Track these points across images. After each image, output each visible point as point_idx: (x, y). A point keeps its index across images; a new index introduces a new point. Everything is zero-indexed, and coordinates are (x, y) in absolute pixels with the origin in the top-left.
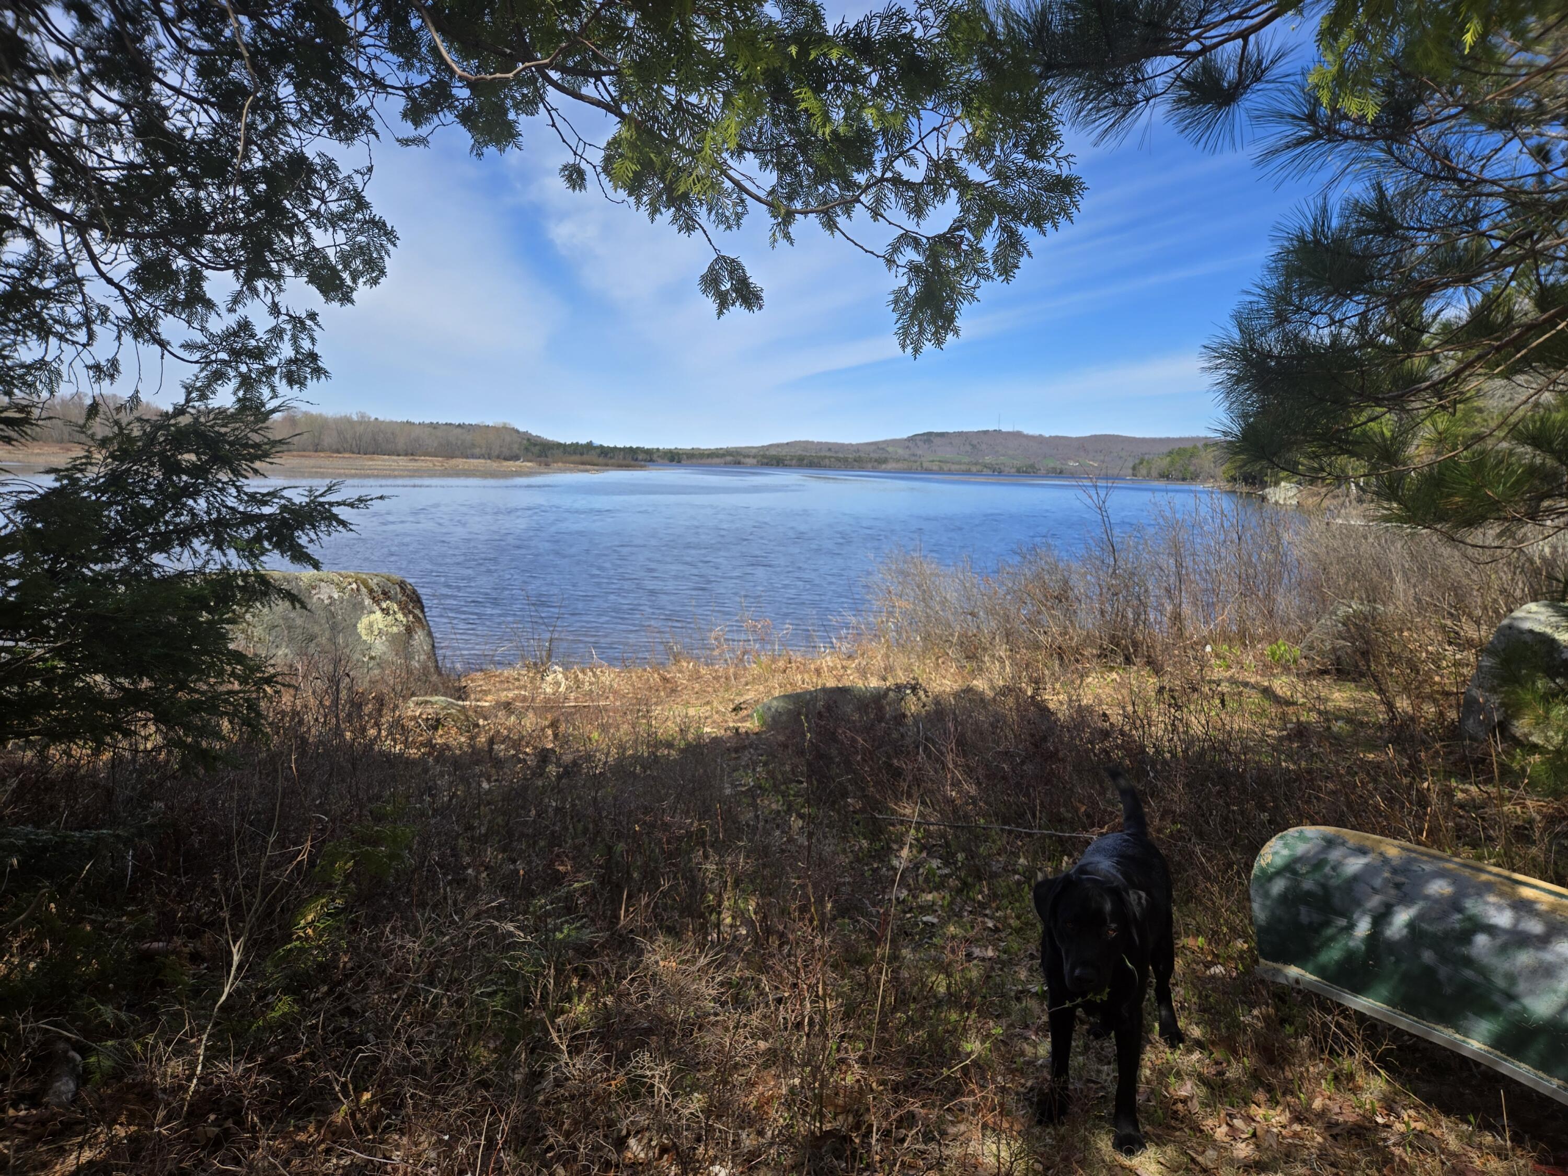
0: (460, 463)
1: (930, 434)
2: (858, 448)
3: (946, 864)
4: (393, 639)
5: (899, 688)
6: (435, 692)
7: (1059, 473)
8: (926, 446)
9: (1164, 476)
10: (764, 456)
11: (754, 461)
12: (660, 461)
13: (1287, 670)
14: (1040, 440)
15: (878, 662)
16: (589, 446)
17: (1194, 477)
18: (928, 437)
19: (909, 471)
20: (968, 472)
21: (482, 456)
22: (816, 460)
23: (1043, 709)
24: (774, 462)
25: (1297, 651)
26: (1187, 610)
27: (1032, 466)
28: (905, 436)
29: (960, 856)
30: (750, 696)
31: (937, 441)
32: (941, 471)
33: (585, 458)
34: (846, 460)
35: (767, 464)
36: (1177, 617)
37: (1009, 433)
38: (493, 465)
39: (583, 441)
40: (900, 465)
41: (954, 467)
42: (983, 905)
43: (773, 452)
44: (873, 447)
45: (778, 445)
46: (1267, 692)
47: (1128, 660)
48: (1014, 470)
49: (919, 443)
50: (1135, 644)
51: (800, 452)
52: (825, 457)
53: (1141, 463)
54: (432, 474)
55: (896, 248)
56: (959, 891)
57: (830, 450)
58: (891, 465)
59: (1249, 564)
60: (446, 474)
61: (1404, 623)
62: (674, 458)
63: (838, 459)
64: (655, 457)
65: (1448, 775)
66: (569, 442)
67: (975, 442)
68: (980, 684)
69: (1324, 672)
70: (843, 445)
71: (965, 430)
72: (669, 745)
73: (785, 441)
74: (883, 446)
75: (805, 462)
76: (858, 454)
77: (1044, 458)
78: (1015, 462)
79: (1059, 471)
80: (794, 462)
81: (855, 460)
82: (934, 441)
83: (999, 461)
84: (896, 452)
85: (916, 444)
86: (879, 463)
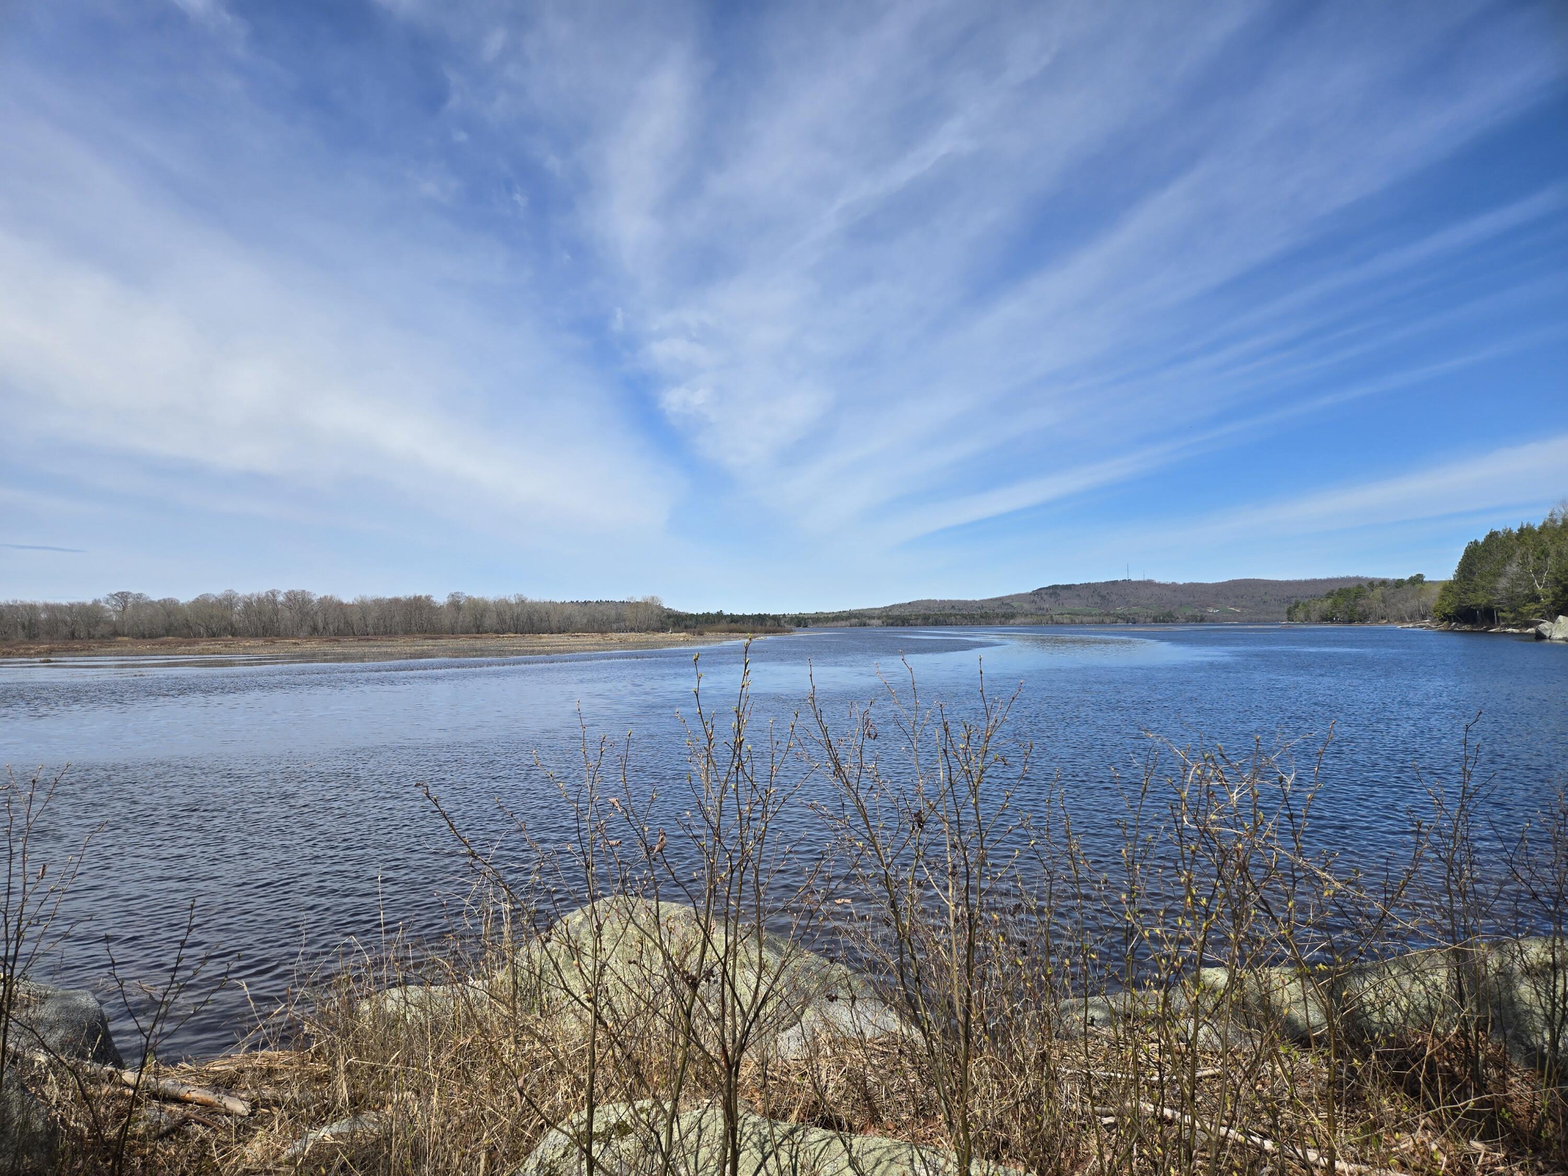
1: (1056, 587)
2: (982, 604)
7: (1200, 621)
8: (1053, 600)
9: (1327, 618)
10: (888, 617)
11: (880, 622)
12: (788, 627)
14: (1174, 588)
16: (720, 616)
18: (1054, 591)
19: (1038, 623)
20: (1102, 622)
21: (632, 630)
22: (941, 619)
24: (900, 622)
27: (1170, 615)
28: (1030, 590)
31: (1064, 594)
32: (1073, 622)
33: (717, 627)
34: (972, 616)
35: (892, 625)
37: (1139, 582)
39: (713, 611)
40: (1028, 620)
41: (1085, 619)
43: (896, 613)
44: (998, 603)
45: (900, 606)
48: (1149, 620)
49: (1045, 597)
51: (923, 612)
52: (951, 615)
53: (1297, 606)
57: (953, 607)
58: (1019, 620)
62: (800, 621)
63: (964, 617)
64: (782, 623)
66: (700, 613)
67: (1104, 593)
70: (966, 602)
71: (1093, 581)
73: (907, 601)
74: (1008, 601)
75: (930, 620)
76: (983, 611)
77: (1181, 605)
78: (1149, 611)
79: (1199, 618)
80: (919, 621)
81: (981, 617)
82: (1061, 594)
83: (1131, 611)
84: (1022, 607)
85: (1042, 598)
86: (1007, 618)
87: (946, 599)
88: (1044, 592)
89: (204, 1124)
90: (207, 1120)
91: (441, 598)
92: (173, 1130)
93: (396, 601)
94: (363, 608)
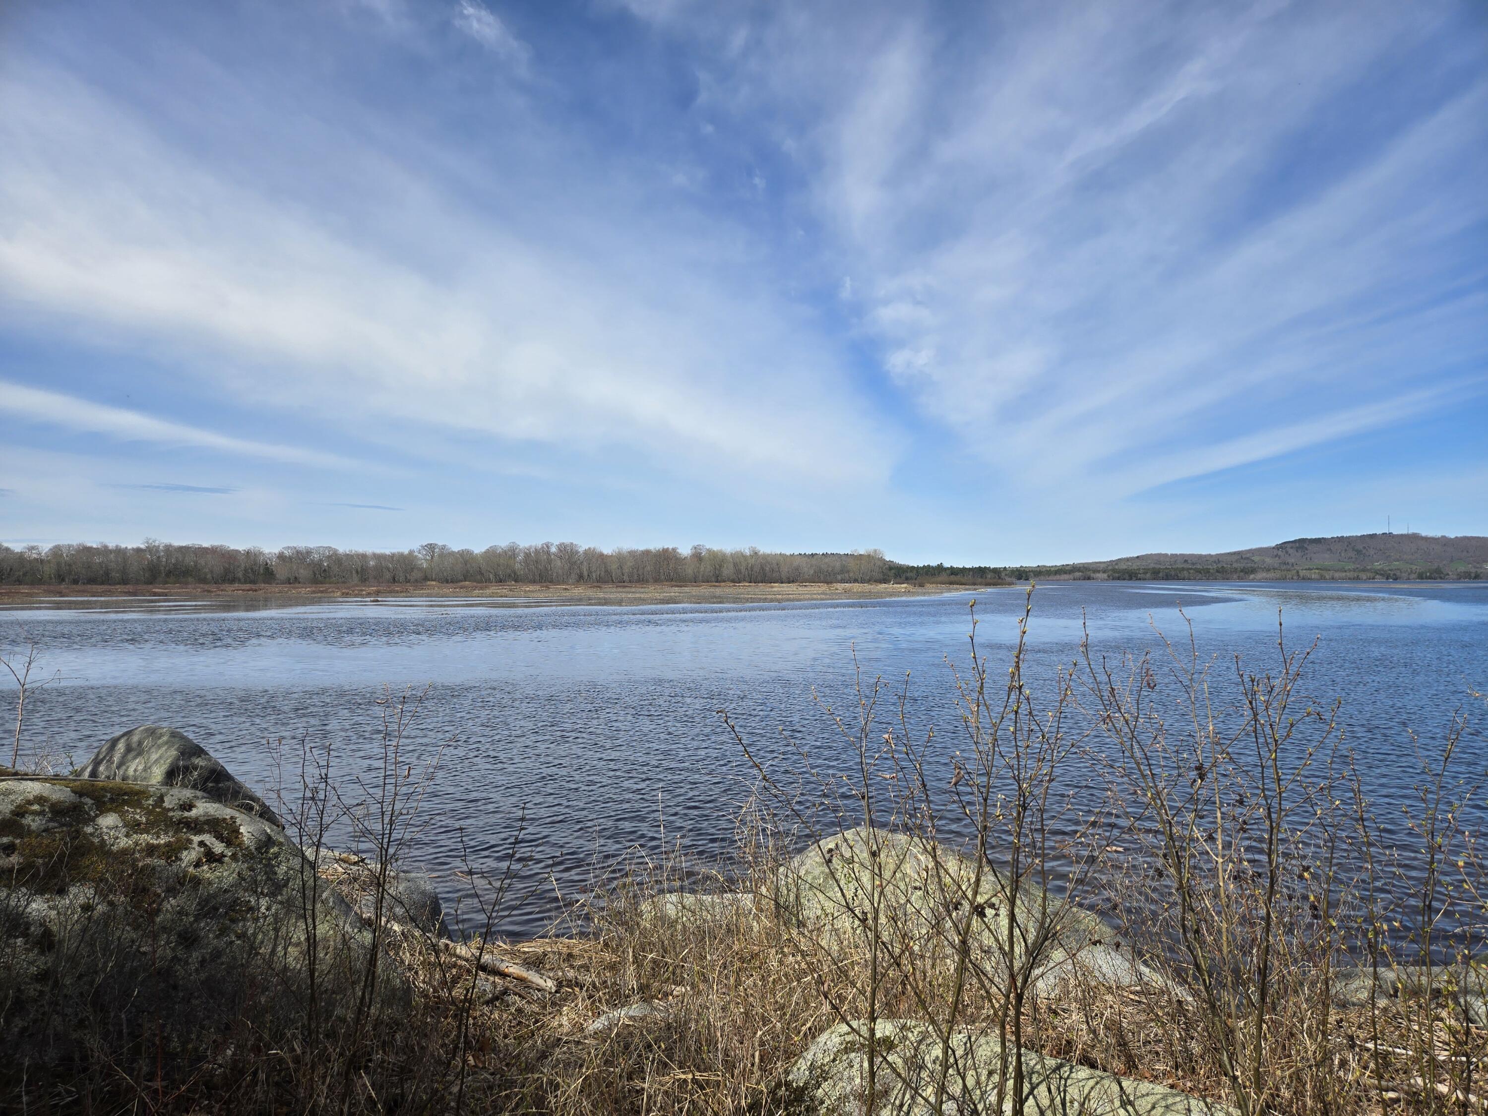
1: (1302, 541)
2: (1218, 559)
7: (1473, 577)
8: (1299, 554)
10: (1114, 570)
11: (1105, 576)
12: (1008, 579)
14: (1444, 542)
16: (940, 569)
18: (1301, 544)
19: (1283, 578)
20: (1357, 578)
21: (855, 581)
22: (1173, 573)
24: (1127, 576)
27: (1438, 571)
28: (1273, 544)
31: (1313, 548)
32: (1322, 578)
33: (938, 579)
34: (1207, 571)
35: (1119, 579)
37: (1402, 536)
39: (934, 563)
40: (1271, 575)
41: (1337, 575)
43: (1123, 566)
44: (1236, 557)
45: (1128, 559)
48: (1413, 576)
49: (1291, 551)
51: (1152, 566)
52: (1183, 569)
57: (1186, 561)
58: (1259, 575)
62: (1021, 574)
63: (1198, 571)
64: (1002, 575)
66: (921, 565)
67: (1360, 547)
70: (1200, 557)
71: (1346, 534)
73: (1136, 555)
74: (1248, 555)
75: (1161, 575)
76: (1220, 566)
77: (1452, 561)
78: (1414, 567)
79: (1473, 575)
80: (1148, 575)
81: (1218, 571)
82: (1309, 548)
83: (1393, 567)
84: (1264, 561)
85: (1287, 552)
86: (1246, 573)
87: (1178, 552)
88: (1289, 546)
89: (520, 996)
90: (523, 993)
91: (685, 550)
92: (496, 998)
93: (647, 553)
94: (620, 558)
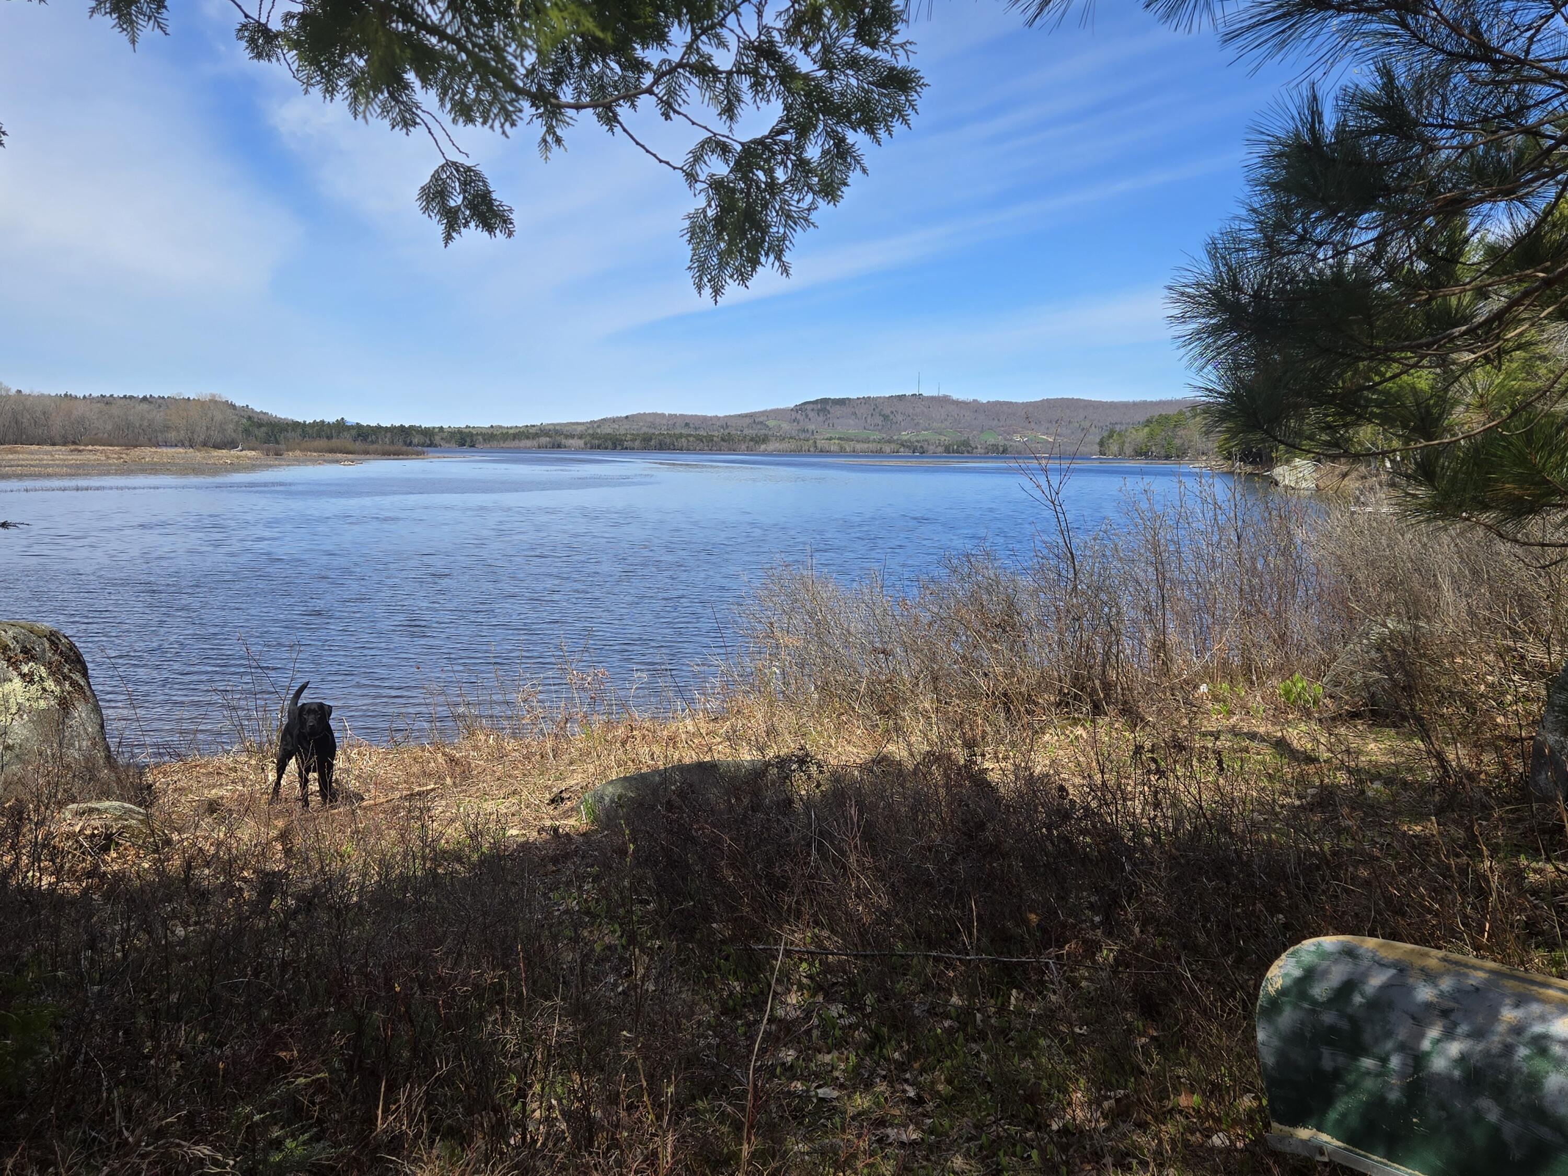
0: (147, 453)
1: (825, 401)
2: (726, 422)
3: (851, 1011)
4: (40, 718)
5: (782, 763)
6: (106, 794)
7: (1001, 452)
8: (821, 419)
9: (1142, 453)
10: (593, 436)
11: (581, 443)
12: (445, 445)
13: (1307, 714)
14: (975, 407)
15: (758, 722)
16: (341, 427)
17: (1181, 454)
18: (823, 406)
19: (798, 452)
20: (879, 453)
21: (180, 444)
22: (668, 440)
23: (980, 782)
24: (610, 444)
25: (1317, 689)
26: (1173, 637)
27: (966, 443)
29: (869, 999)
30: (575, 780)
31: (836, 411)
32: (842, 452)
33: (335, 442)
34: (710, 439)
35: (599, 447)
36: (1161, 646)
37: (932, 398)
38: (197, 456)
39: (331, 419)
40: (785, 446)
41: (859, 446)
42: (902, 1067)
43: (607, 430)
44: (748, 421)
45: (614, 420)
46: (1281, 745)
47: (1097, 709)
48: (940, 449)
49: (811, 414)
50: (1107, 686)
51: (645, 430)
52: (681, 435)
53: (1111, 436)
54: (104, 470)
55: (697, 157)
56: (869, 1048)
57: (687, 425)
58: (772, 446)
59: (1253, 571)
60: (125, 470)
61: (1456, 645)
62: (465, 440)
63: (699, 439)
64: (437, 439)
65: (1517, 850)
66: (309, 420)
67: (887, 411)
68: (896, 750)
69: (1354, 715)
70: (705, 419)
71: (873, 395)
72: (458, 857)
73: (624, 415)
74: (761, 419)
75: (653, 443)
76: (727, 431)
77: (982, 432)
78: (943, 438)
79: (1001, 449)
80: (637, 443)
81: (723, 440)
82: (832, 411)
83: (921, 438)
84: (780, 428)
85: (807, 416)
86: (757, 442)
87: (678, 412)
88: (809, 407)
